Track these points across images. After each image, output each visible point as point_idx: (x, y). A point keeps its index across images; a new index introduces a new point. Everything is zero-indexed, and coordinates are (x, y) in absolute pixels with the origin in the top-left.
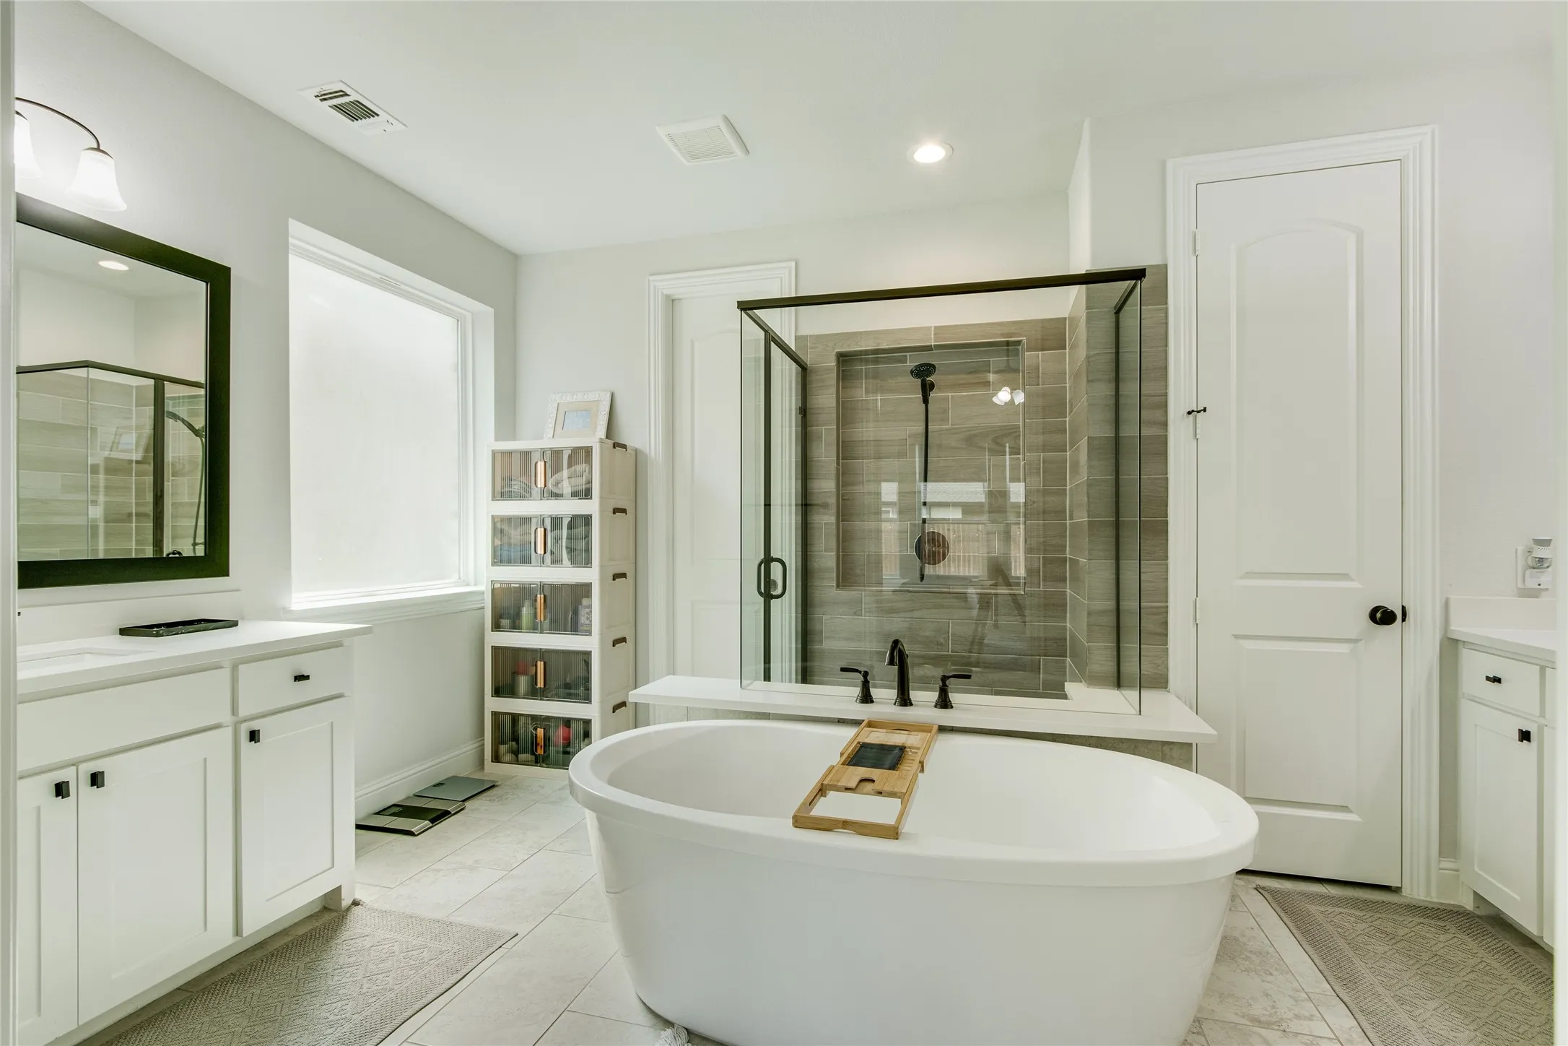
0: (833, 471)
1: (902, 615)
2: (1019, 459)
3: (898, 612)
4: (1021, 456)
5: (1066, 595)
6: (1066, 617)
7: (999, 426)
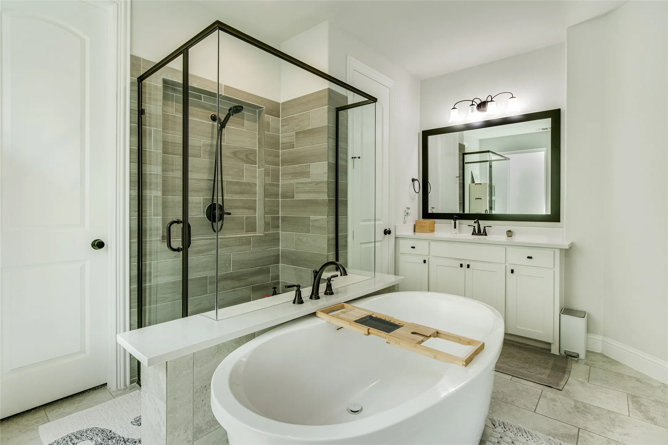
0: (160, 160)
1: (205, 253)
2: (256, 167)
3: (204, 252)
4: (257, 166)
5: (279, 234)
6: (279, 245)
7: (249, 149)
